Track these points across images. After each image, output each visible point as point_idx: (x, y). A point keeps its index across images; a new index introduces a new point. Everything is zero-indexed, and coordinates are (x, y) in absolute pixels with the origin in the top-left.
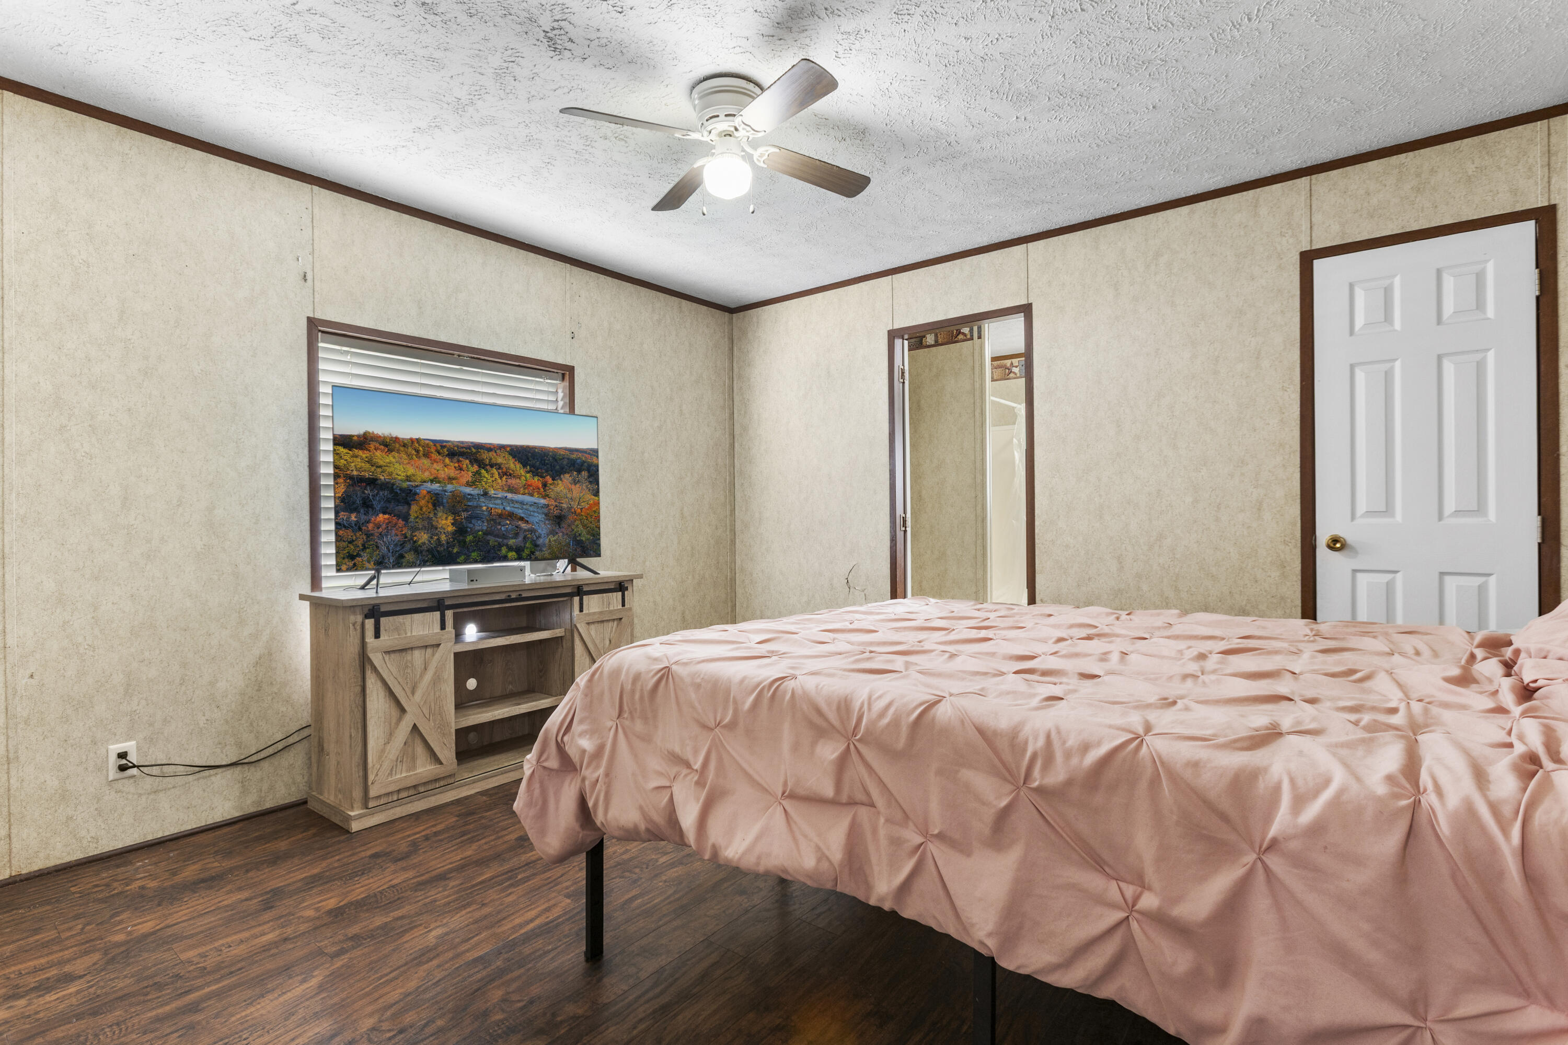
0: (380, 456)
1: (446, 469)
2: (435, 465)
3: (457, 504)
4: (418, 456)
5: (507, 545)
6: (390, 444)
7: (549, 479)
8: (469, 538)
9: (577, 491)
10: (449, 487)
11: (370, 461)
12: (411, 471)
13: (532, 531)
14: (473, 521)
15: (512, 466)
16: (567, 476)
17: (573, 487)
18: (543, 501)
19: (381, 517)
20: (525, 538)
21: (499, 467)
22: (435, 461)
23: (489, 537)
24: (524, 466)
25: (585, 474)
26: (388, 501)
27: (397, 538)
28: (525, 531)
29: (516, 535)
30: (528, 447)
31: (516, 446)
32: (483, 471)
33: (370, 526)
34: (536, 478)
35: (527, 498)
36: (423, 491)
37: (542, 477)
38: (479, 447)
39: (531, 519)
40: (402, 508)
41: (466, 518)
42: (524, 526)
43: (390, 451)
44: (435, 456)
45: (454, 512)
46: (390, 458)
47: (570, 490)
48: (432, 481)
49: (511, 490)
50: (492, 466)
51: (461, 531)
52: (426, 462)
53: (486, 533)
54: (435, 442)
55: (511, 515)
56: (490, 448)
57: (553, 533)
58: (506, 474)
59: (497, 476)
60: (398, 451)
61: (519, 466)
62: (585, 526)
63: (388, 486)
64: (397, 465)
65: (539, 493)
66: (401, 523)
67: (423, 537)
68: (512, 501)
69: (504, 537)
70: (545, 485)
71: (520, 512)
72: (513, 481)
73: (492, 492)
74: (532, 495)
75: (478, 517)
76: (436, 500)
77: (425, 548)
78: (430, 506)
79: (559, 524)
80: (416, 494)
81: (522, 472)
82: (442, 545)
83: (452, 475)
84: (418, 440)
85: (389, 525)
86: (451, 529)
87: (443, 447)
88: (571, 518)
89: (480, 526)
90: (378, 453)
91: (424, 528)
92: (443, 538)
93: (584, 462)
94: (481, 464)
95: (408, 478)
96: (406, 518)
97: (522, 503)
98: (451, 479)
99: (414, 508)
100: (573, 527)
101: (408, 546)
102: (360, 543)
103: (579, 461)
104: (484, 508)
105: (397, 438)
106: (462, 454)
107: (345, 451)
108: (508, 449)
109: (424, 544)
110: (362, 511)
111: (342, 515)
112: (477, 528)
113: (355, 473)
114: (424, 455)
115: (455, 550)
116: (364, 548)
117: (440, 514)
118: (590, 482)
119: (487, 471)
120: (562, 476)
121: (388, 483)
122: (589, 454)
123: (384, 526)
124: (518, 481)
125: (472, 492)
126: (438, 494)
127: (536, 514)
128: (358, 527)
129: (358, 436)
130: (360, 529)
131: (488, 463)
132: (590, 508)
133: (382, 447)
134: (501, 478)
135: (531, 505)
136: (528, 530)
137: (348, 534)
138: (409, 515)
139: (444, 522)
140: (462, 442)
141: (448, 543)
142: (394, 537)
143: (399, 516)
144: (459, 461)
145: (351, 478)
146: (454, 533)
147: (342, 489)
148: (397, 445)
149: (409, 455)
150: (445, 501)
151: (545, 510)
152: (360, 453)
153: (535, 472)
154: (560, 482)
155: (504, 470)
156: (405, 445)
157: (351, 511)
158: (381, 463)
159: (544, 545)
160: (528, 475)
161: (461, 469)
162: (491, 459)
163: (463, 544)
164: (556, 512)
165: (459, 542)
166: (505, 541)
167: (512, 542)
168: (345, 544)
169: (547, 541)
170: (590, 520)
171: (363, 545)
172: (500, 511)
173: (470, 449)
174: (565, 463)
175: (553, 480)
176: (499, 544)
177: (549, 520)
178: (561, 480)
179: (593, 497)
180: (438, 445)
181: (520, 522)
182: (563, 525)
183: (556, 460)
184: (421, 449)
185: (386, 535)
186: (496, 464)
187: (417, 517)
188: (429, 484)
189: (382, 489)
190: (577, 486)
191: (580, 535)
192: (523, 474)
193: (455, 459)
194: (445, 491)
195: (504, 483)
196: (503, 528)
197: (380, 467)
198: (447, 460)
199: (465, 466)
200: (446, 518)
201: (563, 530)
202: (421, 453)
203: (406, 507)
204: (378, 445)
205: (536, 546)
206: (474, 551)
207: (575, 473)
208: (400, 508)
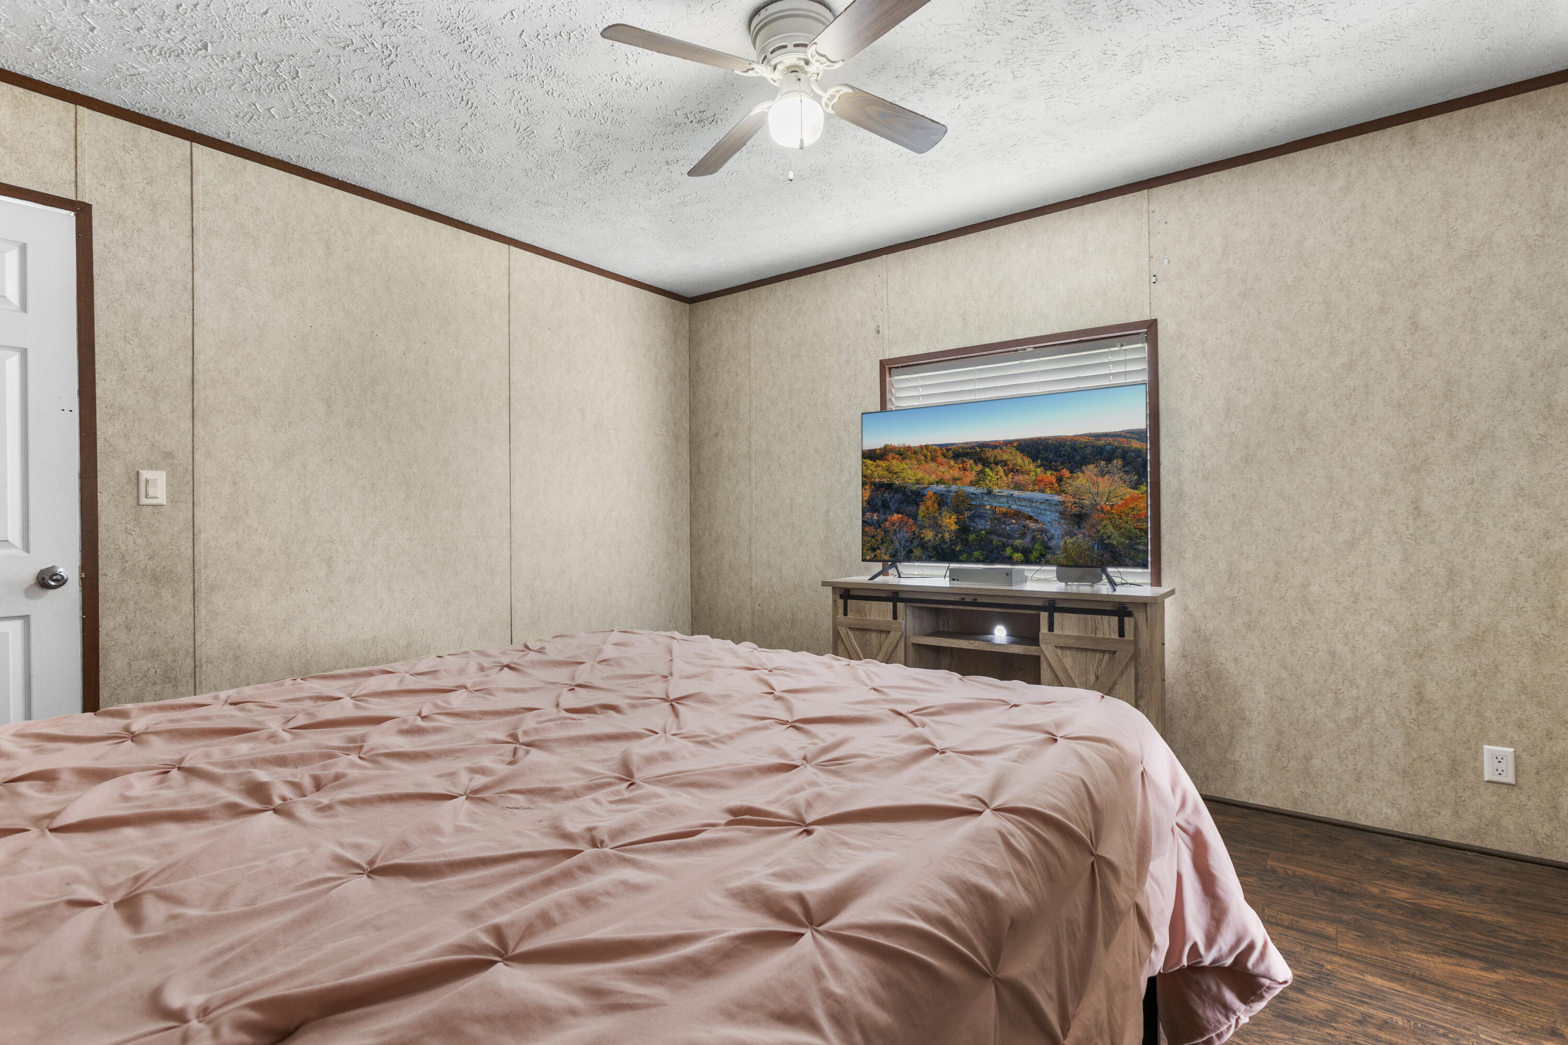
0: (897, 465)
1: (950, 470)
2: (941, 468)
3: (960, 504)
4: (926, 461)
5: (1012, 546)
6: (903, 453)
7: (1066, 473)
8: (972, 537)
9: (1104, 484)
10: (954, 488)
11: (888, 470)
12: (920, 475)
13: (1043, 531)
14: (976, 520)
15: (1020, 461)
16: (1091, 467)
17: (1100, 480)
18: (1057, 498)
19: (896, 517)
20: (1033, 538)
21: (1004, 463)
22: (941, 464)
23: (993, 537)
24: (1034, 460)
25: (1118, 462)
26: (901, 502)
27: (908, 535)
28: (1034, 531)
29: (1023, 536)
30: (1039, 439)
31: (1025, 440)
32: (987, 470)
33: (887, 524)
34: (1049, 473)
35: (1037, 495)
36: (929, 493)
37: (1056, 470)
38: (983, 446)
39: (1041, 518)
40: (912, 509)
41: (969, 517)
42: (1032, 525)
43: (904, 459)
44: (941, 459)
45: (958, 511)
46: (903, 465)
47: (1095, 484)
48: (938, 483)
49: (1018, 486)
50: (997, 464)
51: (964, 529)
52: (933, 465)
53: (990, 533)
54: (941, 446)
55: (1017, 514)
56: (994, 446)
57: (1070, 534)
58: (1013, 470)
59: (1002, 473)
60: (910, 459)
61: (1027, 460)
62: (1116, 527)
63: (901, 490)
64: (909, 471)
65: (1051, 489)
66: (911, 521)
67: (929, 535)
68: (1019, 499)
69: (1009, 537)
70: (1060, 480)
71: (1028, 511)
72: (1020, 478)
73: (996, 490)
74: (1043, 491)
75: (981, 516)
76: (941, 501)
77: (930, 544)
78: (936, 506)
79: (1079, 524)
80: (924, 495)
81: (1032, 467)
82: (945, 543)
83: (957, 475)
84: (927, 447)
85: (902, 523)
86: (954, 527)
87: (948, 450)
88: (1096, 516)
89: (983, 525)
90: (894, 462)
91: (930, 526)
92: (947, 536)
93: (1117, 448)
94: (985, 463)
95: (918, 482)
96: (915, 517)
97: (1031, 500)
98: (955, 480)
99: (922, 508)
100: (1099, 528)
101: (916, 542)
102: (879, 538)
103: (1108, 448)
104: (988, 507)
105: (909, 447)
106: (966, 455)
107: (872, 462)
108: (1015, 444)
109: (930, 540)
110: (881, 511)
111: (868, 515)
112: (980, 527)
113: (877, 480)
114: (931, 459)
115: (958, 548)
116: (883, 542)
117: (944, 513)
118: (1126, 472)
119: (991, 469)
120: (1084, 468)
121: (901, 487)
122: (1124, 437)
123: (898, 524)
124: (1026, 477)
125: (976, 492)
126: (943, 495)
127: (1048, 513)
128: (878, 525)
129: (880, 449)
130: (880, 526)
131: (992, 461)
132: (1126, 503)
133: (897, 456)
134: (1006, 475)
135: (1041, 503)
136: (1038, 530)
137: (871, 530)
138: (918, 514)
139: (948, 521)
140: (967, 443)
141: (951, 541)
142: (905, 534)
143: (909, 516)
144: (963, 462)
145: (874, 484)
146: (957, 532)
147: (868, 494)
148: (909, 453)
149: (918, 461)
150: (949, 501)
151: (1061, 508)
152: (881, 463)
153: (1047, 465)
154: (1080, 474)
155: (1011, 466)
156: (915, 453)
157: (874, 512)
158: (896, 470)
159: (1058, 547)
160: (1039, 470)
161: (965, 469)
162: (996, 457)
163: (965, 542)
164: (1075, 510)
165: (962, 540)
166: (1010, 541)
167: (1017, 542)
168: (869, 538)
169: (1062, 543)
170: (1125, 519)
171: (882, 540)
172: (1005, 510)
173: (974, 449)
174: (1088, 452)
175: (1072, 472)
176: (1003, 544)
177: (1065, 519)
178: (1082, 472)
179: (1131, 491)
180: (944, 449)
181: (1028, 522)
182: (1084, 525)
183: (1075, 450)
184: (929, 454)
185: (899, 532)
186: (1001, 461)
187: (924, 517)
188: (935, 486)
189: (897, 492)
190: (1106, 477)
191: (1109, 537)
192: (1033, 469)
193: (960, 461)
194: (950, 491)
195: (1010, 480)
196: (1008, 528)
197: (896, 473)
198: (952, 462)
199: (969, 466)
200: (950, 517)
201: (1084, 531)
202: (929, 458)
203: (915, 507)
204: (894, 455)
205: (1047, 548)
206: (976, 550)
207: (1103, 463)
208: (911, 508)
